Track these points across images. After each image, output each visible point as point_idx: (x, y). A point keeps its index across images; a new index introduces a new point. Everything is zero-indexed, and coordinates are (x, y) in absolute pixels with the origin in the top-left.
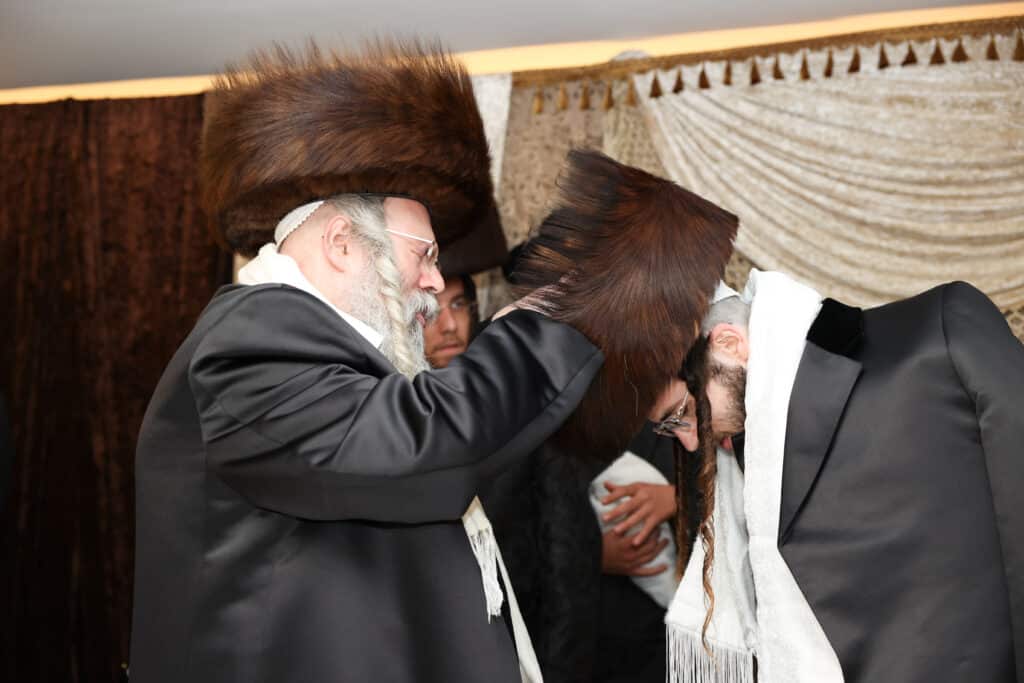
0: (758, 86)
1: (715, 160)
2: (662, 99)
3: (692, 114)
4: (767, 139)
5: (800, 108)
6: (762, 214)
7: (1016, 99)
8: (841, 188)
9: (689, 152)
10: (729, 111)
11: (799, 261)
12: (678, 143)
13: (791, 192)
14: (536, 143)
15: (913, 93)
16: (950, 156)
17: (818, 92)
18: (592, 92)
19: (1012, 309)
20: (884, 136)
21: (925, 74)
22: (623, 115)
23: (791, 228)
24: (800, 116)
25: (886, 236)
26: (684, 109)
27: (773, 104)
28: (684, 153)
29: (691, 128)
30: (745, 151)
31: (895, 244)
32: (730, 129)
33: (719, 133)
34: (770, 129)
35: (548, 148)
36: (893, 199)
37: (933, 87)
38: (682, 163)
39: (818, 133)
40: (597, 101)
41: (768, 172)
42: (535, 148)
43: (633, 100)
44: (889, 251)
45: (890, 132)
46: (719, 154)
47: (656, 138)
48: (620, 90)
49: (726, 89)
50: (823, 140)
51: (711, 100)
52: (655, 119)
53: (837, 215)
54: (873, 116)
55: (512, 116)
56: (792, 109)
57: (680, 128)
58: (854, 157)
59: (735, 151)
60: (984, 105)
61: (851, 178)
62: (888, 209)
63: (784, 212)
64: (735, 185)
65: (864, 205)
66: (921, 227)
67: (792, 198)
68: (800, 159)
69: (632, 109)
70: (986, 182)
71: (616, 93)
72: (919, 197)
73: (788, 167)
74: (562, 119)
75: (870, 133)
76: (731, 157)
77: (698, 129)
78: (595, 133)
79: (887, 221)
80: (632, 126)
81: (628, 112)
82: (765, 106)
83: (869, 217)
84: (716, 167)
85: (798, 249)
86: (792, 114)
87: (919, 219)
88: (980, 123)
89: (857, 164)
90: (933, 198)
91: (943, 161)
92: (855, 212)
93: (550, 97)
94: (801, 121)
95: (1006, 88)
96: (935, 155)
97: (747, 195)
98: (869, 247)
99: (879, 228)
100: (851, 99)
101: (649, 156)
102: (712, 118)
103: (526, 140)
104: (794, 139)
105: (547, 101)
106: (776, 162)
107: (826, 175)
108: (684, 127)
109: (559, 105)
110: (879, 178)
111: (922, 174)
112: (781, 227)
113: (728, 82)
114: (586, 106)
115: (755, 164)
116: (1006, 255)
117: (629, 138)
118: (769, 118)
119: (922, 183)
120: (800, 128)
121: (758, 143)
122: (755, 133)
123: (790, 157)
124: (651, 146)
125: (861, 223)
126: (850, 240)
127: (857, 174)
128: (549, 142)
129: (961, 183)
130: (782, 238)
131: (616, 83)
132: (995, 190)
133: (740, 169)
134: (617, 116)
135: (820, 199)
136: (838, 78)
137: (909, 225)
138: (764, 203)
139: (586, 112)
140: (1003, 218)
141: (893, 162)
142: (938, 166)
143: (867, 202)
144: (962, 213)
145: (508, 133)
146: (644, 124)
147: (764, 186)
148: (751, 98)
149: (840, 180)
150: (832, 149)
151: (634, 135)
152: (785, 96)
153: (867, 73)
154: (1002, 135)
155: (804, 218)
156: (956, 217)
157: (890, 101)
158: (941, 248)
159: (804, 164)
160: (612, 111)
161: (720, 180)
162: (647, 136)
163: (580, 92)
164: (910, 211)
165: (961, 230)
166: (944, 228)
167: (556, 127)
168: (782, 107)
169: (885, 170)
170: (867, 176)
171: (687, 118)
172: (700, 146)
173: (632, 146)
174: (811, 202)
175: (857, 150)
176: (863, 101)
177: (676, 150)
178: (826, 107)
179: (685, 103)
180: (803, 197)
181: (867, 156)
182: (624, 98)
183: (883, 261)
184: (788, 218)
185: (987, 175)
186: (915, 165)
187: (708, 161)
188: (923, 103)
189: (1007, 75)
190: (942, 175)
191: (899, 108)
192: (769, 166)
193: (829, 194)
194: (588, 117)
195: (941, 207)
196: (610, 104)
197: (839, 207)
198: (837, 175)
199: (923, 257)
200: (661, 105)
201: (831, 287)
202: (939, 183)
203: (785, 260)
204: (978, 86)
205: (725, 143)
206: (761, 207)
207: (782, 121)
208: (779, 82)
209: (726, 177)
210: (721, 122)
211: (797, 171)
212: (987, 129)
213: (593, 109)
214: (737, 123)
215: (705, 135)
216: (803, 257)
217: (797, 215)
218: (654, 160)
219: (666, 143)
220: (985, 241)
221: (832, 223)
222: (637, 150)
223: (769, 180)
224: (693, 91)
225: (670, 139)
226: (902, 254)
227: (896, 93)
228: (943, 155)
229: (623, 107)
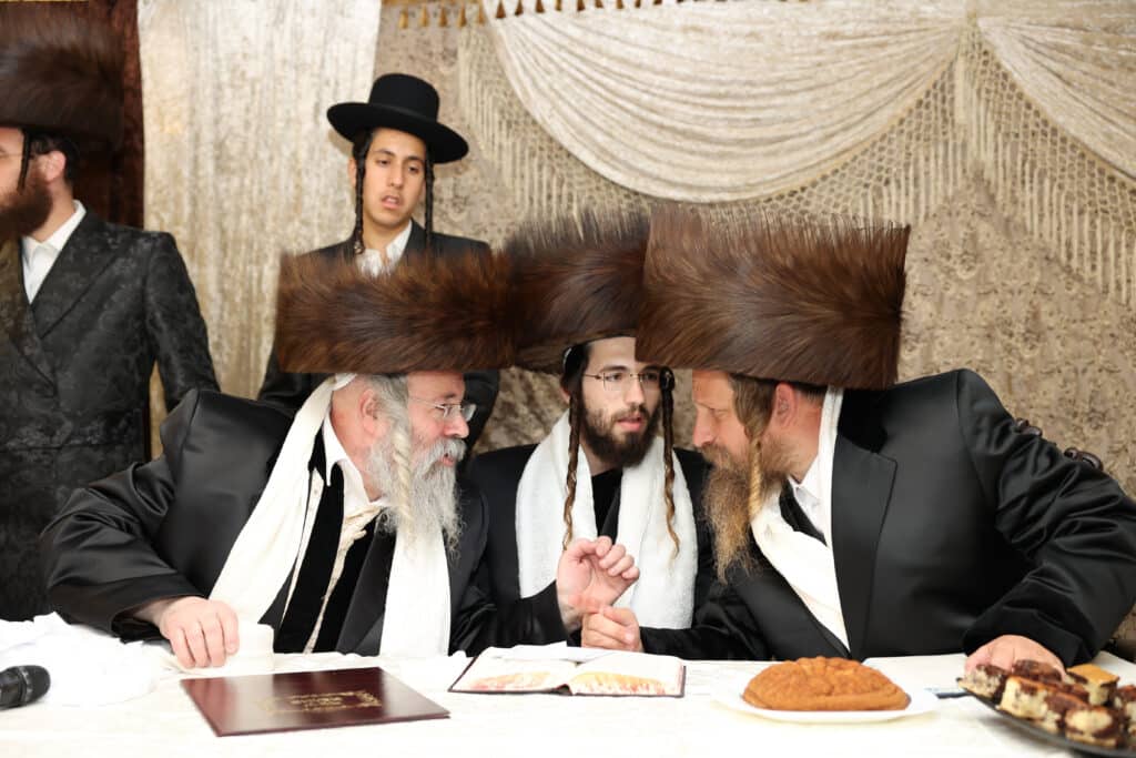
0: (582, 13)
1: (549, 73)
2: (505, 20)
3: (529, 34)
4: (590, 56)
5: (614, 31)
6: (585, 118)
7: (778, 31)
8: (645, 98)
9: (528, 66)
10: (559, 32)
11: (613, 157)
12: (519, 58)
13: (608, 101)
14: (401, 53)
15: (701, 24)
16: (728, 74)
17: (630, 20)
18: (448, 12)
19: (774, 196)
20: (680, 57)
21: (712, 8)
22: (474, 32)
23: (609, 130)
24: (616, 39)
25: (679, 137)
26: (523, 29)
27: (595, 28)
28: (523, 67)
29: (529, 45)
30: (572, 65)
31: (687, 144)
32: (561, 47)
33: (550, 49)
34: (591, 48)
35: (411, 57)
36: (685, 108)
37: (718, 19)
38: (520, 72)
39: (629, 53)
40: (453, 20)
41: (589, 83)
42: (401, 58)
43: (482, 20)
44: (682, 150)
45: (685, 54)
46: (551, 67)
47: (500, 52)
48: (471, 12)
49: (558, 13)
50: (632, 59)
51: (545, 23)
52: (500, 38)
53: (643, 120)
54: (671, 40)
55: (381, 29)
56: (608, 32)
57: (519, 44)
58: (657, 73)
59: (564, 65)
60: (753, 35)
61: (653, 90)
62: (682, 115)
63: (602, 117)
64: (564, 93)
65: (663, 112)
66: (707, 131)
67: (609, 105)
68: (615, 73)
69: (481, 27)
70: (755, 97)
71: (468, 13)
72: (706, 107)
73: (605, 80)
74: (422, 34)
75: (669, 55)
76: (561, 70)
77: (535, 46)
78: (451, 47)
79: (681, 126)
80: (481, 42)
81: (478, 31)
82: (588, 29)
83: (667, 122)
84: (548, 78)
85: (614, 148)
86: (609, 37)
87: (704, 125)
88: (751, 49)
89: (658, 80)
90: (716, 108)
91: (723, 78)
92: (654, 117)
93: (413, 14)
94: (617, 43)
95: (772, 22)
96: (717, 74)
97: (573, 102)
98: (666, 146)
99: (674, 130)
100: (656, 26)
101: (495, 68)
102: (546, 38)
103: (392, 50)
104: (611, 58)
105: (410, 18)
106: (597, 76)
107: (635, 88)
108: (524, 45)
109: (421, 21)
110: (676, 91)
111: (707, 89)
112: (599, 128)
113: (559, 8)
114: (444, 23)
115: (581, 77)
116: (768, 155)
117: (479, 51)
118: (591, 39)
119: (708, 96)
120: (616, 49)
121: (583, 59)
122: (579, 51)
123: (607, 72)
124: (497, 60)
125: (661, 127)
126: (652, 140)
127: (659, 87)
128: (412, 52)
129: (737, 97)
130: (600, 138)
131: (468, 5)
132: (762, 103)
133: (567, 80)
134: (469, 32)
135: (630, 106)
136: (646, 8)
137: (698, 129)
138: (586, 109)
139: (445, 29)
140: (768, 125)
141: (685, 78)
142: (721, 83)
143: (665, 109)
144: (738, 120)
145: (378, 44)
146: (491, 41)
147: (587, 95)
148: (576, 21)
149: (646, 92)
150: (639, 66)
151: (483, 50)
152: (604, 22)
153: (669, 6)
154: (767, 59)
155: (618, 122)
156: (732, 123)
157: (685, 30)
158: (720, 148)
159: (618, 78)
160: (465, 29)
161: (551, 88)
162: (492, 51)
163: (439, 11)
164: (697, 117)
165: (735, 134)
166: (722, 132)
167: (418, 41)
168: (602, 30)
169: (679, 85)
170: (667, 89)
171: (527, 38)
172: (536, 61)
173: (481, 58)
174: (621, 108)
175: (659, 67)
176: (665, 29)
177: (516, 63)
178: (636, 33)
179: (524, 23)
180: (615, 104)
181: (666, 73)
182: (475, 19)
183: (677, 158)
184: (605, 121)
185: (755, 91)
186: (703, 81)
187: (543, 73)
188: (711, 33)
189: (772, 13)
190: (722, 90)
191: (692, 35)
192: (591, 79)
193: (638, 103)
194: (445, 32)
195: (721, 115)
196: (464, 22)
197: (644, 114)
198: (644, 87)
199: (707, 155)
200: (504, 25)
201: (637, 179)
202: (720, 96)
203: (602, 156)
204: (750, 20)
205: (556, 58)
206: (583, 111)
207: (602, 42)
208: (600, 10)
209: (556, 87)
210: (552, 41)
211: (611, 83)
212: (757, 54)
213: (449, 27)
214: (566, 42)
215: (541, 51)
216: (615, 153)
217: (613, 119)
218: (499, 71)
219: (509, 57)
220: (754, 143)
221: (639, 127)
222: (485, 61)
223: (592, 91)
224: (530, 13)
225: (512, 54)
226: (692, 153)
227: (689, 24)
228: (723, 74)
229: (474, 25)
